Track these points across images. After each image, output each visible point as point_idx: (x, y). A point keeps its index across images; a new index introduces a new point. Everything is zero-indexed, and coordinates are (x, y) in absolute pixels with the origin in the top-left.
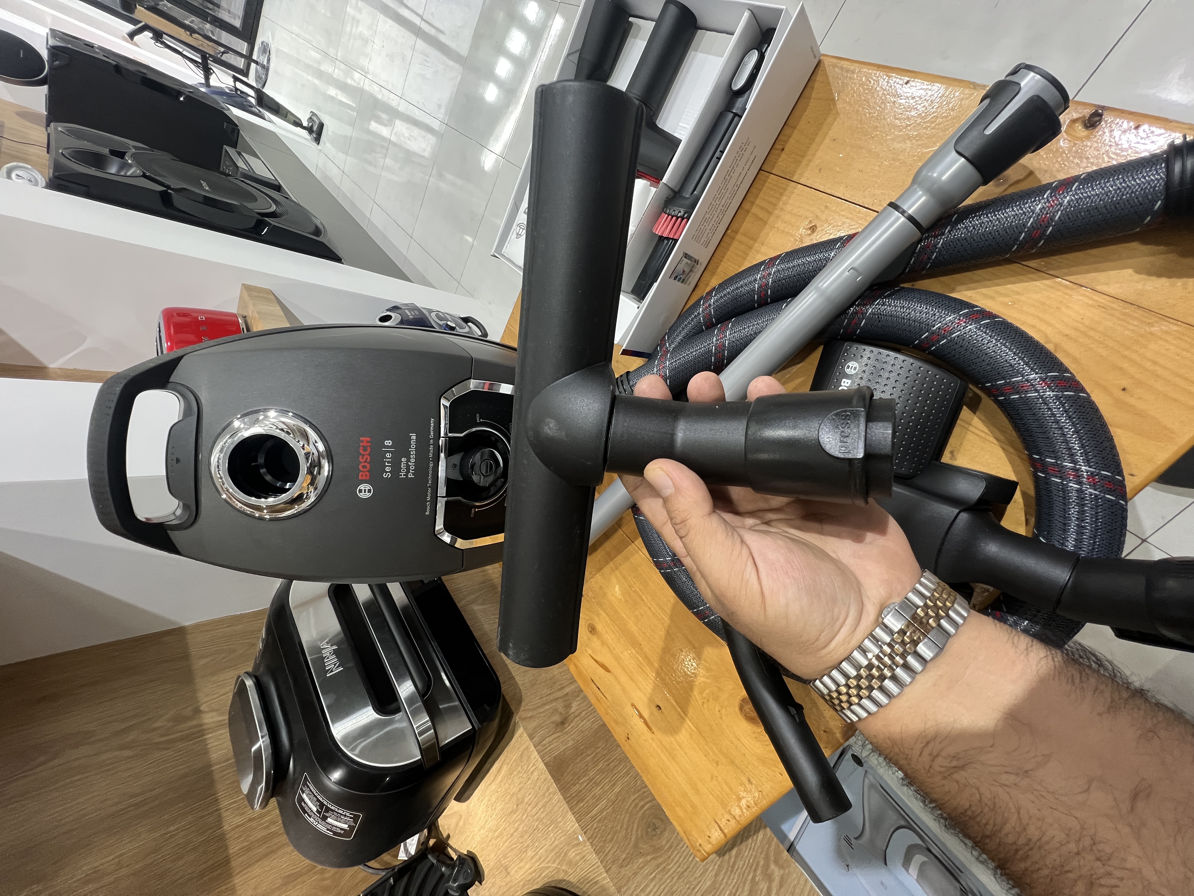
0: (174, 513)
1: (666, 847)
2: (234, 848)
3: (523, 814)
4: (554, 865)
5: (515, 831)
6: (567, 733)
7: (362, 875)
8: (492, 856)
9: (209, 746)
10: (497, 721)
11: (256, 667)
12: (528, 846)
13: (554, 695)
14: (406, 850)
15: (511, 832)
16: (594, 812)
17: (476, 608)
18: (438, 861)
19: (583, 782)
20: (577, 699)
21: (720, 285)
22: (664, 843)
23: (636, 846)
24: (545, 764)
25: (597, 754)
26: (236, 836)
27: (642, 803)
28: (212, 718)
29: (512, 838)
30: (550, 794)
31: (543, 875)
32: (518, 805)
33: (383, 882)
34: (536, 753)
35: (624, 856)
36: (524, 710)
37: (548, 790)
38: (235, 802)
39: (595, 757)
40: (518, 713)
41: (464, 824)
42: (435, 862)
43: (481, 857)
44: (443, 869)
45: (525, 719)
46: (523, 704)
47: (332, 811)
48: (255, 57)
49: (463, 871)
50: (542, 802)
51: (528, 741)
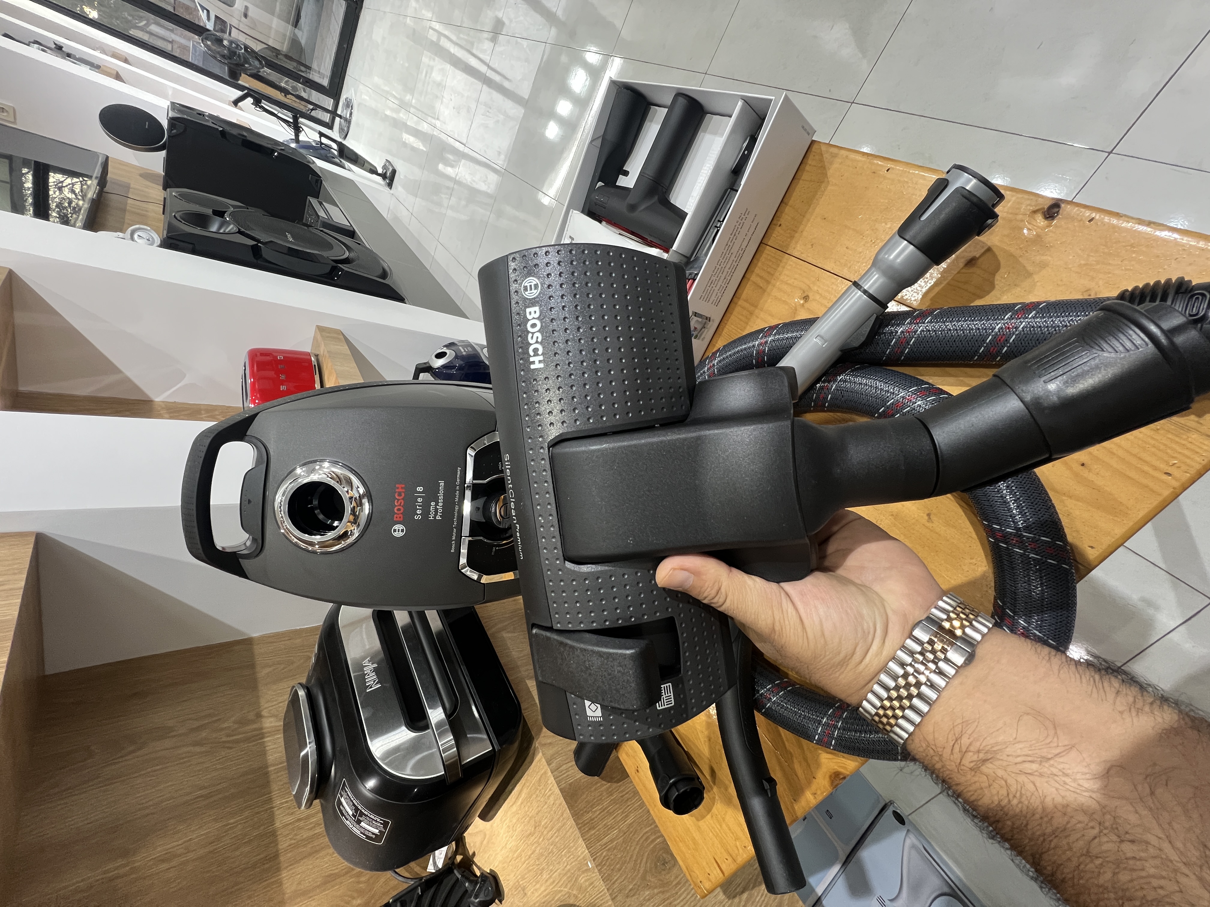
0: (245, 544)
1: (674, 883)
2: (283, 844)
3: (540, 838)
4: (566, 890)
5: (532, 853)
7: (394, 882)
8: (512, 876)
9: (267, 748)
10: (516, 745)
11: (309, 679)
12: (543, 869)
14: (435, 863)
15: (529, 853)
16: (605, 840)
17: (505, 635)
18: (462, 876)
19: (595, 811)
21: (724, 346)
22: (672, 878)
23: (644, 878)
24: (561, 791)
26: (286, 833)
27: (653, 837)
28: (271, 722)
29: (529, 860)
30: (564, 819)
31: (556, 898)
32: (535, 828)
33: (411, 891)
34: (553, 778)
35: (631, 887)
36: (544, 737)
37: (562, 815)
38: (286, 802)
40: (538, 738)
41: (488, 842)
42: (459, 876)
43: (502, 876)
44: (467, 884)
45: (545, 745)
47: (366, 815)
48: (339, 112)
49: (484, 889)
50: (557, 827)
51: (546, 767)
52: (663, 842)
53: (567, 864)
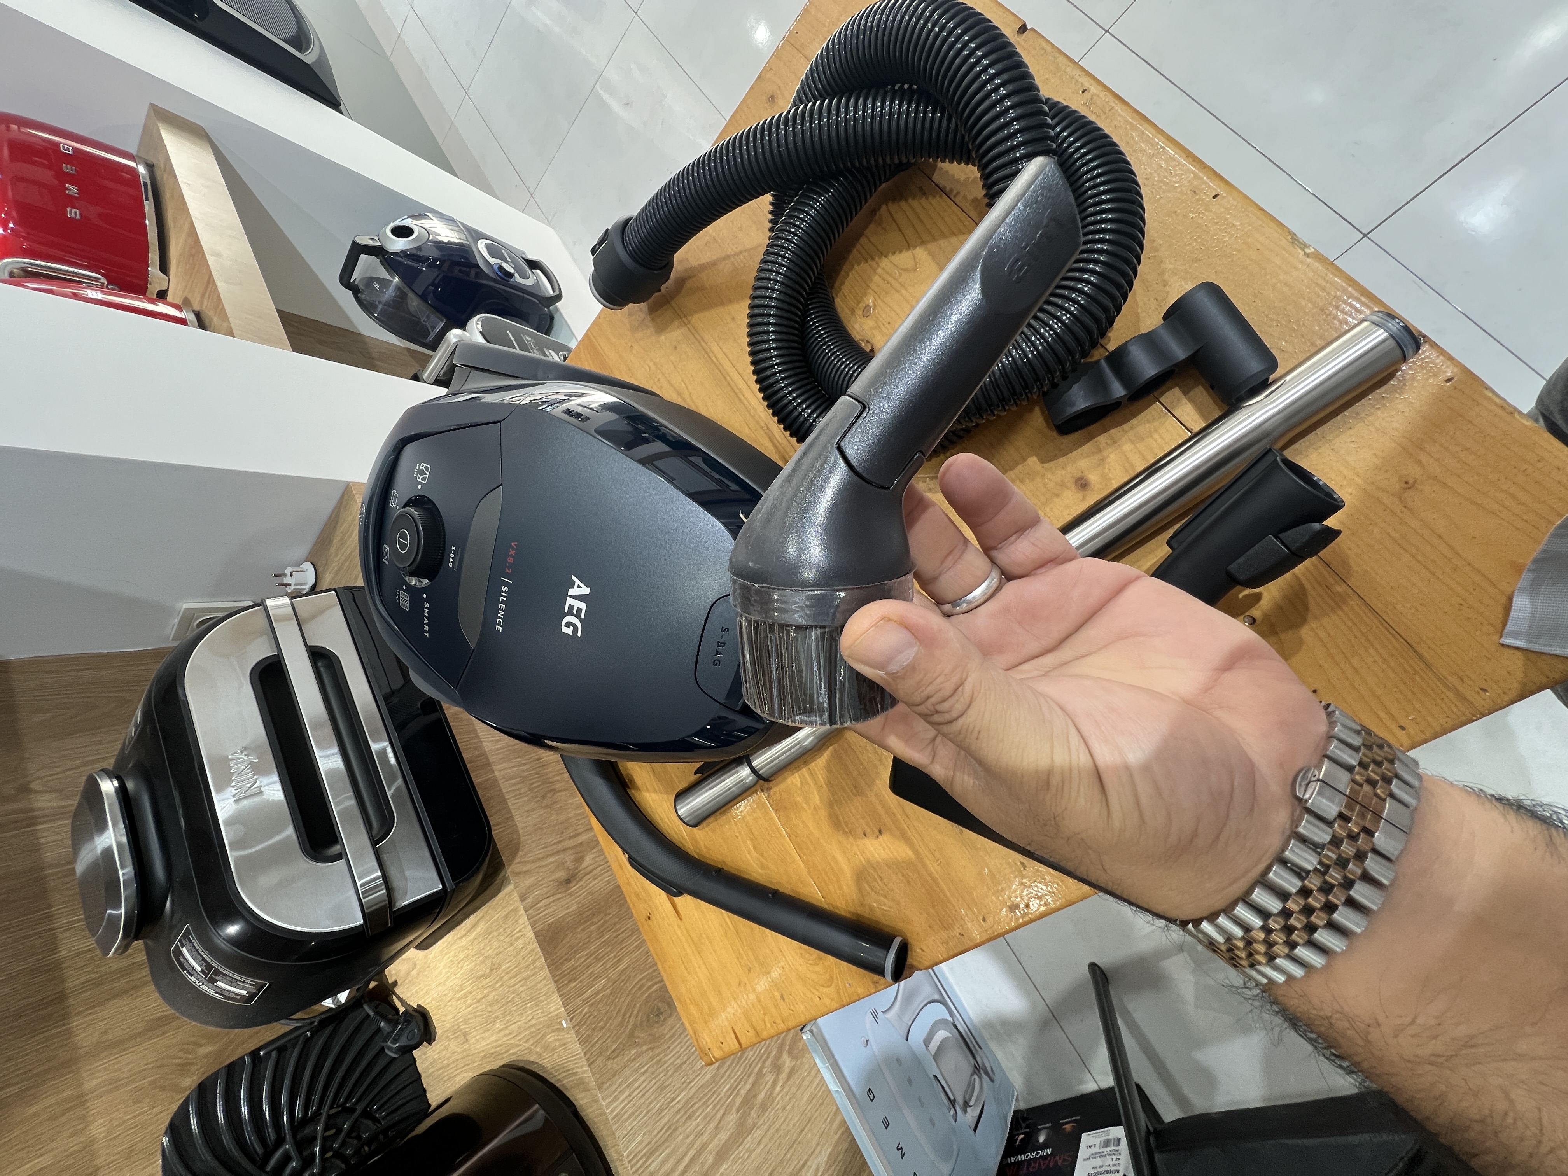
1: (667, 1037)
2: (73, 981)
3: (497, 982)
4: (527, 1045)
5: (483, 998)
6: (571, 895)
8: (449, 1017)
10: (480, 877)
12: (497, 1017)
13: (563, 844)
15: (478, 997)
16: (588, 993)
18: (376, 1013)
19: (580, 958)
20: (594, 851)
22: (667, 1029)
23: (632, 1035)
24: (535, 933)
25: (605, 922)
26: (80, 965)
27: (650, 984)
29: (478, 1004)
30: (535, 968)
32: (492, 970)
34: (526, 919)
35: (614, 1047)
36: (518, 863)
37: (534, 962)
39: (602, 925)
40: (510, 865)
41: (418, 975)
42: (372, 1014)
43: (435, 1015)
44: (382, 1024)
45: (520, 873)
46: (520, 853)
47: (224, 975)
49: (408, 1030)
50: (524, 975)
51: (518, 903)
52: (661, 988)
53: (533, 1018)
